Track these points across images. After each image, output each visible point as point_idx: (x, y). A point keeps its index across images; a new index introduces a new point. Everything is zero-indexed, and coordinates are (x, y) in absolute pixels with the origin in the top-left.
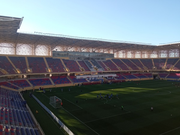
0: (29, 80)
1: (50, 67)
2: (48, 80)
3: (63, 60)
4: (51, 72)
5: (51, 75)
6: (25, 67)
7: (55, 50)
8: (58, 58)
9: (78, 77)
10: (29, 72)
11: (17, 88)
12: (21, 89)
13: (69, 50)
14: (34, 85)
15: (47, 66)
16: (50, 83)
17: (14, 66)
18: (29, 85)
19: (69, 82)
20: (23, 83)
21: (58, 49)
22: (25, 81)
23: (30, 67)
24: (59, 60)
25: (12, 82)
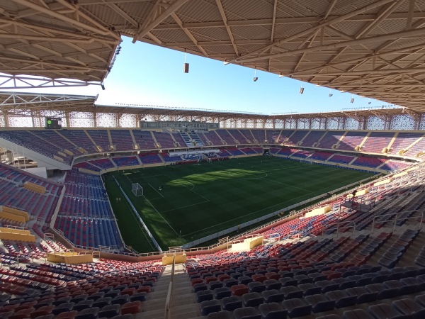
0: (113, 159)
1: (137, 142)
2: (135, 158)
3: (154, 132)
4: (139, 149)
5: (139, 152)
6: (108, 143)
7: (144, 119)
8: (148, 130)
9: (172, 154)
10: (112, 149)
11: (99, 170)
12: (103, 171)
13: (162, 120)
14: (119, 165)
15: (134, 141)
16: (138, 163)
17: (94, 143)
18: (112, 166)
19: (159, 161)
20: (105, 163)
21: (149, 118)
22: (108, 160)
23: (114, 143)
24: (149, 132)
25: (92, 162)
